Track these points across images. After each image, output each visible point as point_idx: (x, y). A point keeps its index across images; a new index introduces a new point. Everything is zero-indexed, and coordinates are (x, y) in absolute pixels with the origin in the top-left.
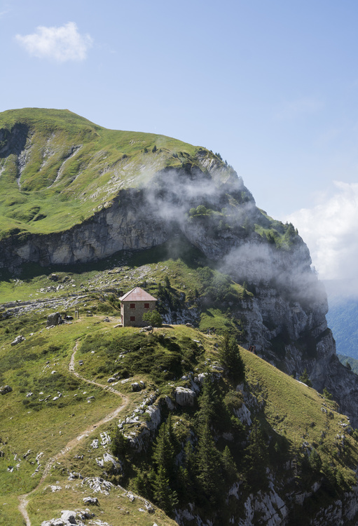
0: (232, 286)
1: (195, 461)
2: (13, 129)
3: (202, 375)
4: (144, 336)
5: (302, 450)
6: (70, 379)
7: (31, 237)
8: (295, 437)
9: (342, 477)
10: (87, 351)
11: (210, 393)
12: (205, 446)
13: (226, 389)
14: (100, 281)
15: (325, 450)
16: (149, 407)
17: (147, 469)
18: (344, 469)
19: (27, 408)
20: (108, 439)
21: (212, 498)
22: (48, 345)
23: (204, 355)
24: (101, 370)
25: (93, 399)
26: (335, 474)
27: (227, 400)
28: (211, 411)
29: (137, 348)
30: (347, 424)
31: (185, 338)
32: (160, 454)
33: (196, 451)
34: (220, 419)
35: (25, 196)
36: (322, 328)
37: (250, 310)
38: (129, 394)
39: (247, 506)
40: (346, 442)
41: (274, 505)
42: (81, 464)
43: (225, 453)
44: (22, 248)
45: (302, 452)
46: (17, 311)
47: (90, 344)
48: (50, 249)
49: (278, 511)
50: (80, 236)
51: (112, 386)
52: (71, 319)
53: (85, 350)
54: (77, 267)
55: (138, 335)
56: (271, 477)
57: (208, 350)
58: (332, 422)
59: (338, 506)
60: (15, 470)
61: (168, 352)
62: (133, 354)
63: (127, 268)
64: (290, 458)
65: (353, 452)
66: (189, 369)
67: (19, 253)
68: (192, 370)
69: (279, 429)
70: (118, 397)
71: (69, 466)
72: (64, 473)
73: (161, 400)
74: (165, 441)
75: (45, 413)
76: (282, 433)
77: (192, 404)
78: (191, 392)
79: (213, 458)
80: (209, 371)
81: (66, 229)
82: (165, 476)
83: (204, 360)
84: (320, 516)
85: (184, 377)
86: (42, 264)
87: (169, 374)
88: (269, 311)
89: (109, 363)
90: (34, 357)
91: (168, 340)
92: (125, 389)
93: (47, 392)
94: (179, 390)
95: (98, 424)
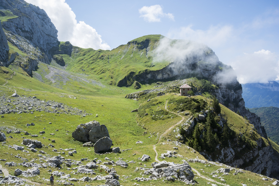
0: (212, 85)
1: (206, 137)
2: (145, 41)
3: (207, 111)
4: (188, 99)
5: (239, 135)
6: (166, 111)
7: (151, 72)
8: (237, 131)
9: (252, 144)
10: (170, 103)
11: (210, 116)
12: (209, 133)
13: (215, 115)
14: (171, 84)
15: (247, 135)
16: (191, 120)
17: (191, 139)
18: (253, 141)
19: (153, 120)
20: (179, 130)
21: (211, 149)
22: (158, 101)
23: (207, 105)
24: (175, 109)
25: (173, 118)
26: (250, 142)
27: (216, 118)
28: (210, 122)
29: (186, 102)
30: (253, 127)
31: (201, 99)
32: (195, 135)
33: (206, 134)
34: (213, 124)
35: (149, 60)
36: (240, 98)
37: (218, 92)
38: (184, 116)
39: (222, 151)
40: (254, 133)
41: (231, 152)
42: (170, 137)
43: (215, 135)
44: (149, 75)
45: (240, 136)
46: (148, 92)
47: (171, 101)
48: (156, 75)
49: (232, 153)
50: (165, 71)
51: (179, 114)
52: (165, 94)
53: (169, 103)
54: (165, 80)
55: (186, 98)
56: (229, 143)
57: (208, 103)
58: (248, 126)
59: (251, 153)
60: (151, 138)
61: (196, 104)
62: (185, 104)
63: (179, 80)
64: (236, 137)
65: (256, 136)
66: (203, 109)
67: (148, 76)
68: (204, 109)
69: (232, 128)
70: (181, 117)
71: (167, 137)
72: (165, 139)
73: (194, 118)
74: (197, 131)
75: (158, 121)
76: (233, 129)
77: (204, 120)
78: (204, 116)
79: (211, 136)
80: (209, 110)
81: (161, 69)
82: (197, 141)
83: (207, 106)
84: (245, 155)
85: (201, 111)
86: (154, 79)
87: (197, 110)
88: (223, 93)
89: (178, 107)
90: (154, 105)
91: (196, 100)
92: (183, 115)
93: (159, 115)
94: (200, 115)
95: (175, 125)
